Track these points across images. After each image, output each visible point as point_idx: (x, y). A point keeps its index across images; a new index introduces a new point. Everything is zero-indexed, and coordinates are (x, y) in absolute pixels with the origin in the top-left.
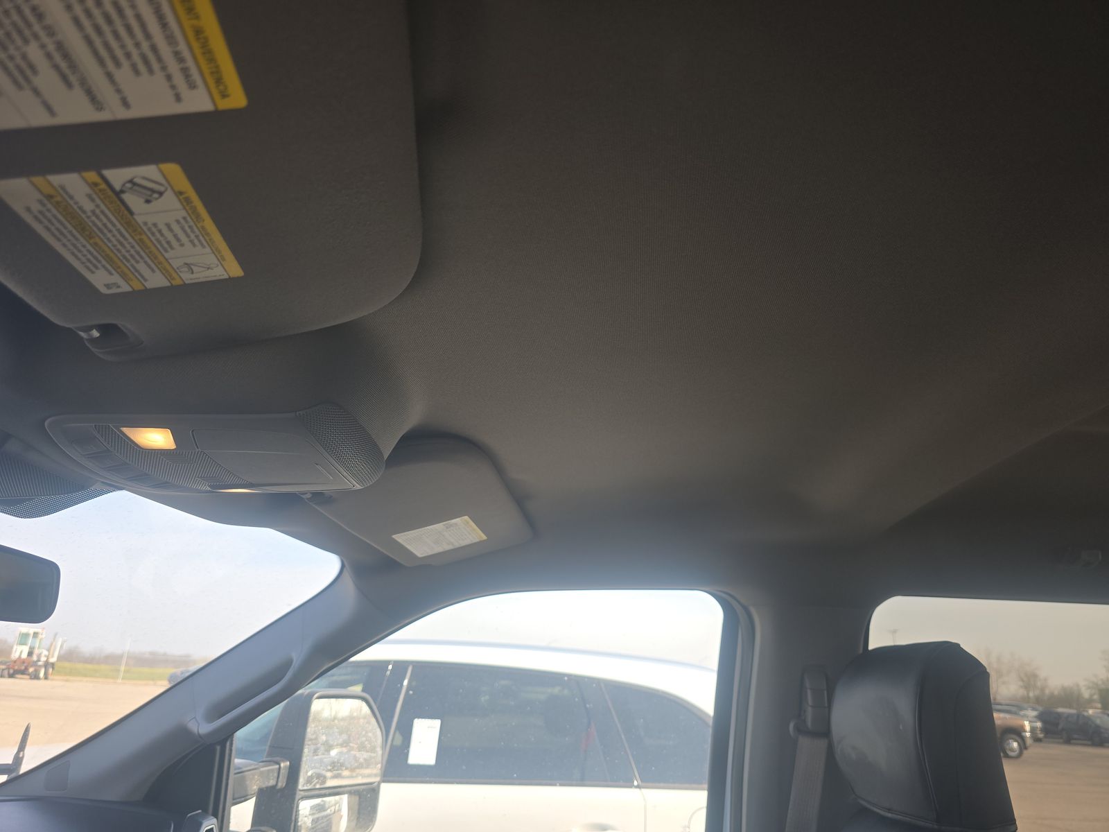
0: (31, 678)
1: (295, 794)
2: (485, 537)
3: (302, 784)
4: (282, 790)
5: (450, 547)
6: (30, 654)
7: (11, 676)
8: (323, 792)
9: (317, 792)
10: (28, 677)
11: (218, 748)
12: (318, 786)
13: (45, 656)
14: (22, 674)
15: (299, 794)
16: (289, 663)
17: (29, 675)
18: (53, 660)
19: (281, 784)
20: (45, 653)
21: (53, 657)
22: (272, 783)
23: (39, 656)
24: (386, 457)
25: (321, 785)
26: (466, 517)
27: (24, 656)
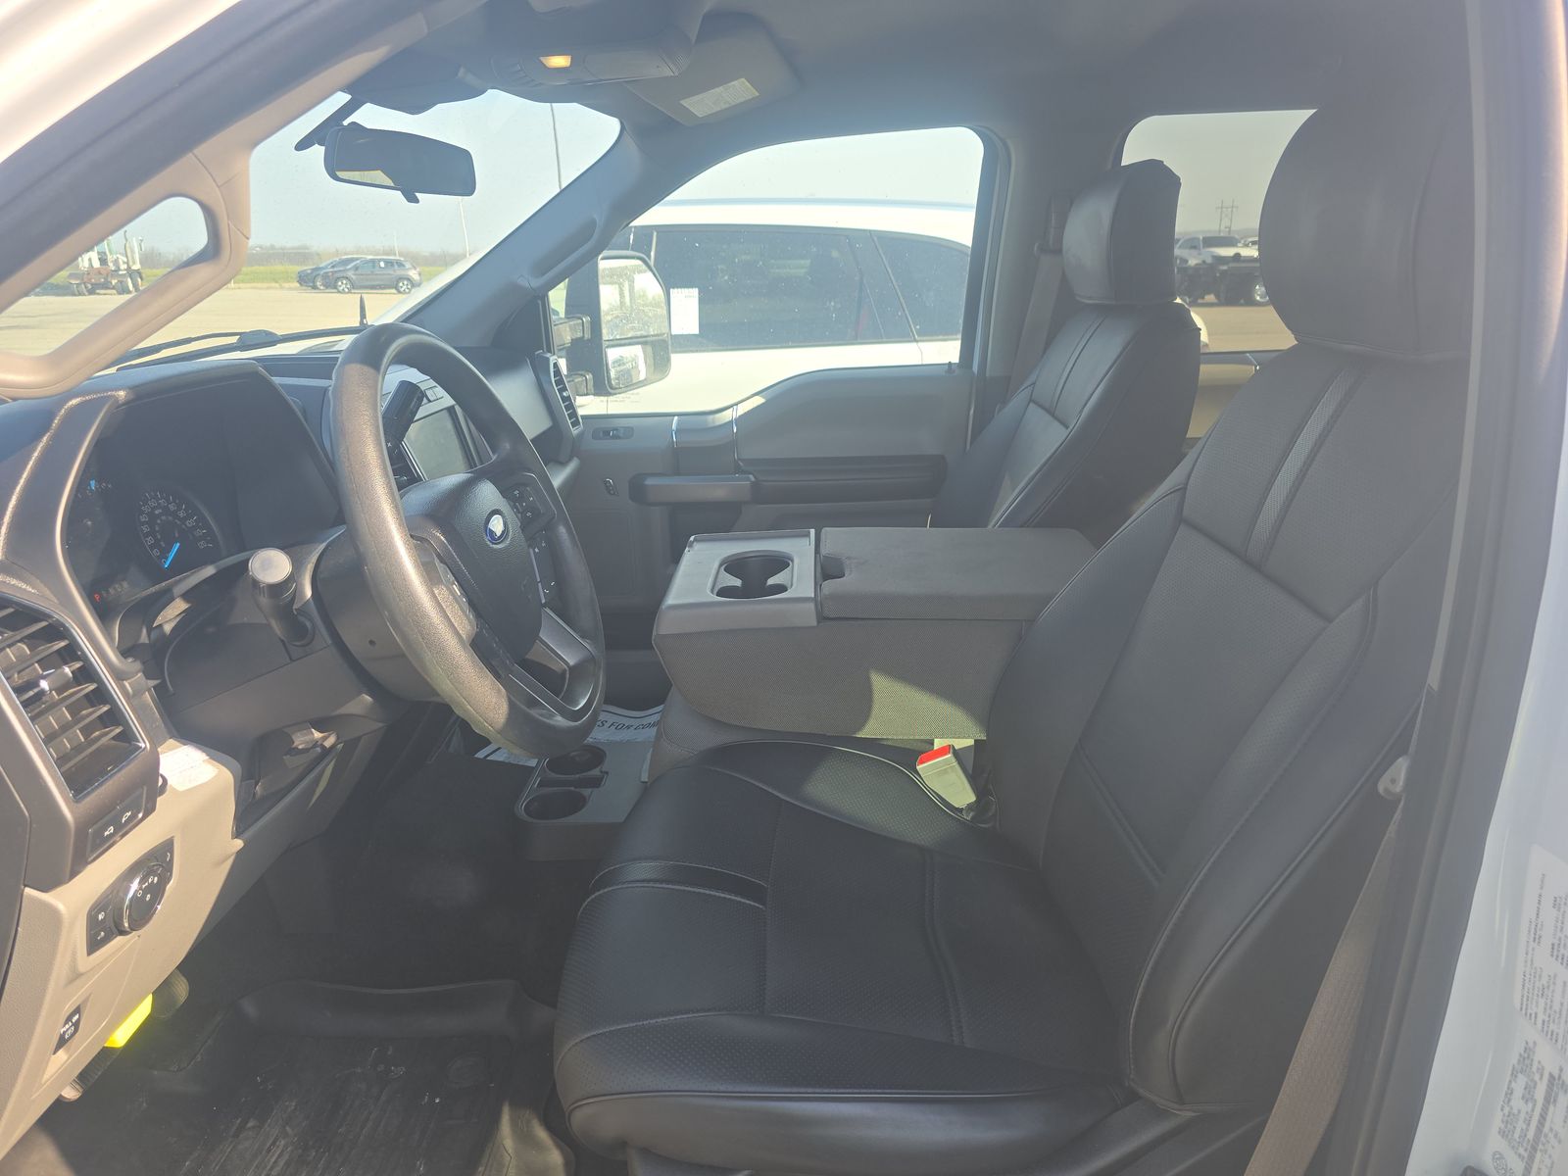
0: (120, 294)
1: (601, 345)
2: (757, 94)
3: (606, 335)
4: (588, 340)
5: (727, 106)
6: (103, 261)
7: (91, 292)
8: (623, 342)
9: (618, 342)
10: (114, 291)
11: (540, 302)
12: (618, 337)
13: (124, 263)
14: (102, 288)
15: (605, 344)
16: (592, 225)
17: (113, 288)
18: (137, 266)
19: (587, 336)
20: (122, 259)
21: (134, 263)
22: (579, 335)
23: (116, 262)
24: (694, 40)
25: (621, 335)
26: (743, 79)
27: (96, 264)
